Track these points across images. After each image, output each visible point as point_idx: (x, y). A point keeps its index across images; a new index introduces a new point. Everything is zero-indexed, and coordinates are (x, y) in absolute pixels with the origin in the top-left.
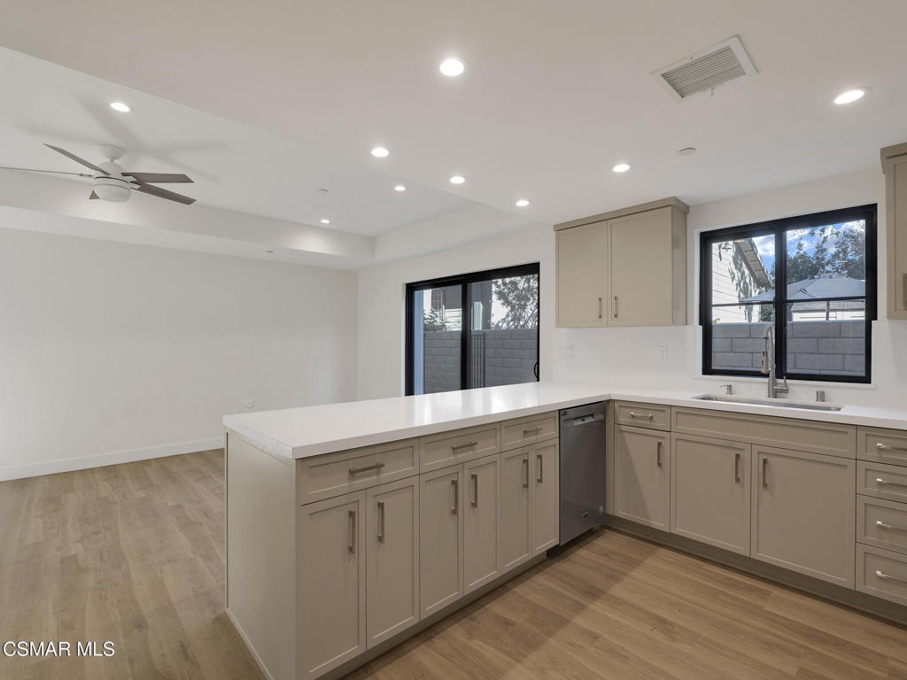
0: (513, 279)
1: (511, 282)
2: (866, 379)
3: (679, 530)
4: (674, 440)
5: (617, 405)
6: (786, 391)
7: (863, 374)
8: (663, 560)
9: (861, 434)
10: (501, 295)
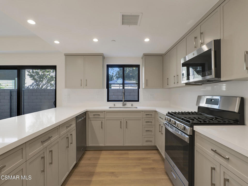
0: (37, 70)
1: (36, 72)
2: (138, 101)
3: (107, 145)
4: (105, 120)
5: (89, 112)
6: (126, 104)
7: (137, 100)
8: (104, 155)
9: (143, 112)
10: (31, 76)
